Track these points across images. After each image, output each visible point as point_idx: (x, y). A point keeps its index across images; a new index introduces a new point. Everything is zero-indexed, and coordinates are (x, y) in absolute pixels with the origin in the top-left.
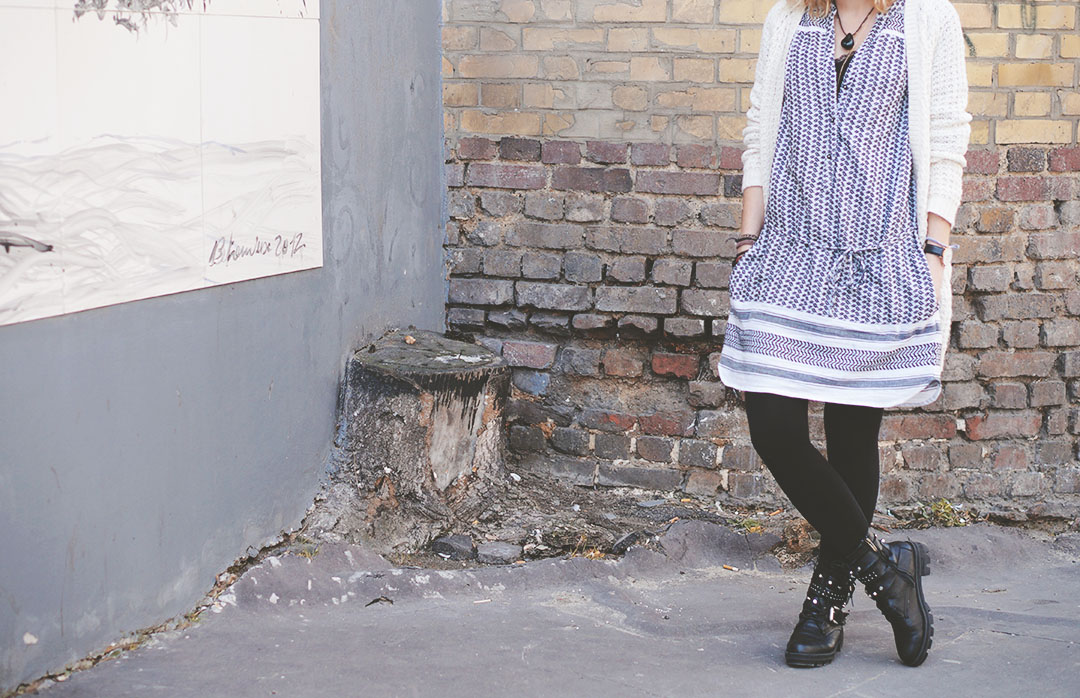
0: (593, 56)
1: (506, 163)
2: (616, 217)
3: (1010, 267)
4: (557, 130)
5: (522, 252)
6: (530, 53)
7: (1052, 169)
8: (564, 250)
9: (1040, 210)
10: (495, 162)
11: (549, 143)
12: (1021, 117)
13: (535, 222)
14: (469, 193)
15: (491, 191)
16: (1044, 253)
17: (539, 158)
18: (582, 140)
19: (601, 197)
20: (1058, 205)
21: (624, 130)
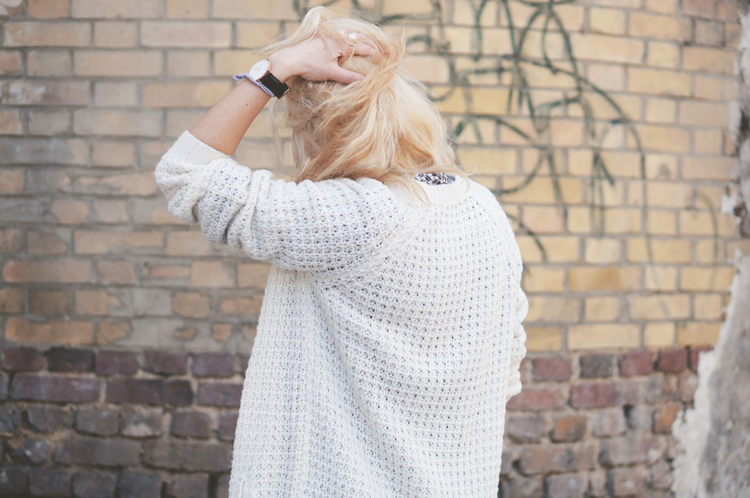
0: (151, 261)
1: (56, 375)
2: (177, 431)
3: (584, 476)
4: (112, 338)
5: (72, 470)
6: (83, 257)
7: (623, 374)
8: (119, 468)
9: (612, 417)
10: (43, 374)
11: (103, 353)
12: (592, 323)
13: (87, 438)
14: (15, 408)
15: (40, 405)
16: (617, 458)
17: (92, 369)
18: (138, 350)
19: (159, 411)
20: (628, 410)
21: (184, 339)
